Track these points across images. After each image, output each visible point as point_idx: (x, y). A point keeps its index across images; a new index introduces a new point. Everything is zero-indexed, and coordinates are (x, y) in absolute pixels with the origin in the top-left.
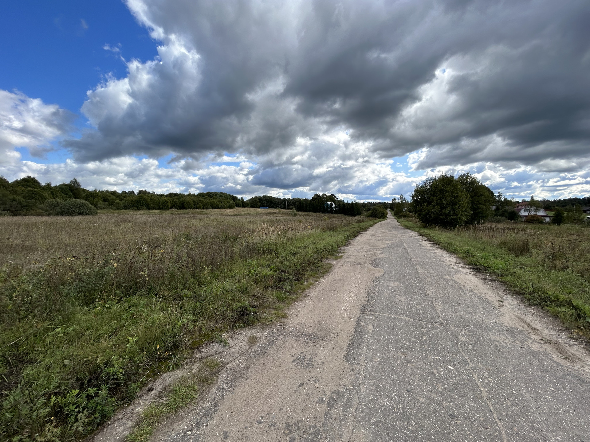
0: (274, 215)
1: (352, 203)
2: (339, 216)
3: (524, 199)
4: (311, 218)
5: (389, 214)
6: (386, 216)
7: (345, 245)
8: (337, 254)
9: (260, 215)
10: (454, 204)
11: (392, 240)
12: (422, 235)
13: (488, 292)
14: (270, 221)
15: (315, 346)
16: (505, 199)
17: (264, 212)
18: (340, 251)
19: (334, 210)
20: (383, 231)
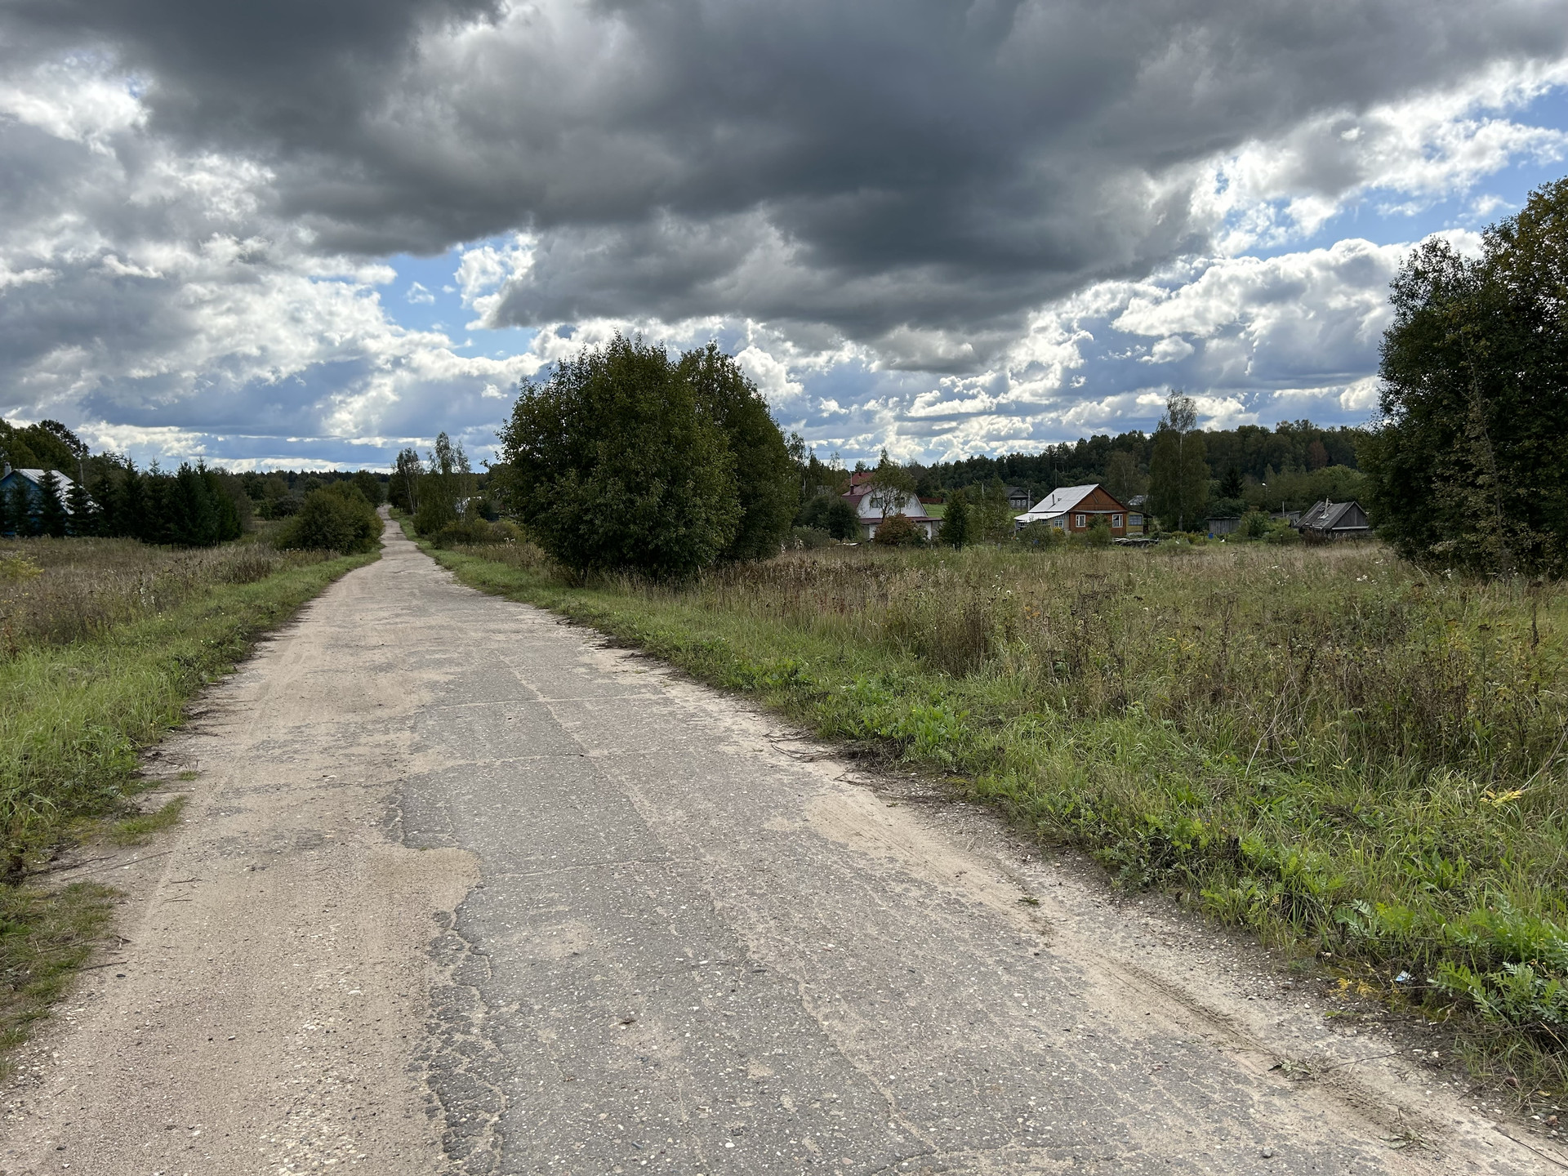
1: (185, 473)
3: (860, 460)
5: (392, 531)
6: (376, 542)
7: (183, 722)
11: (450, 661)
12: (574, 619)
13: (961, 863)
16: (813, 461)
19: (71, 512)
20: (386, 614)
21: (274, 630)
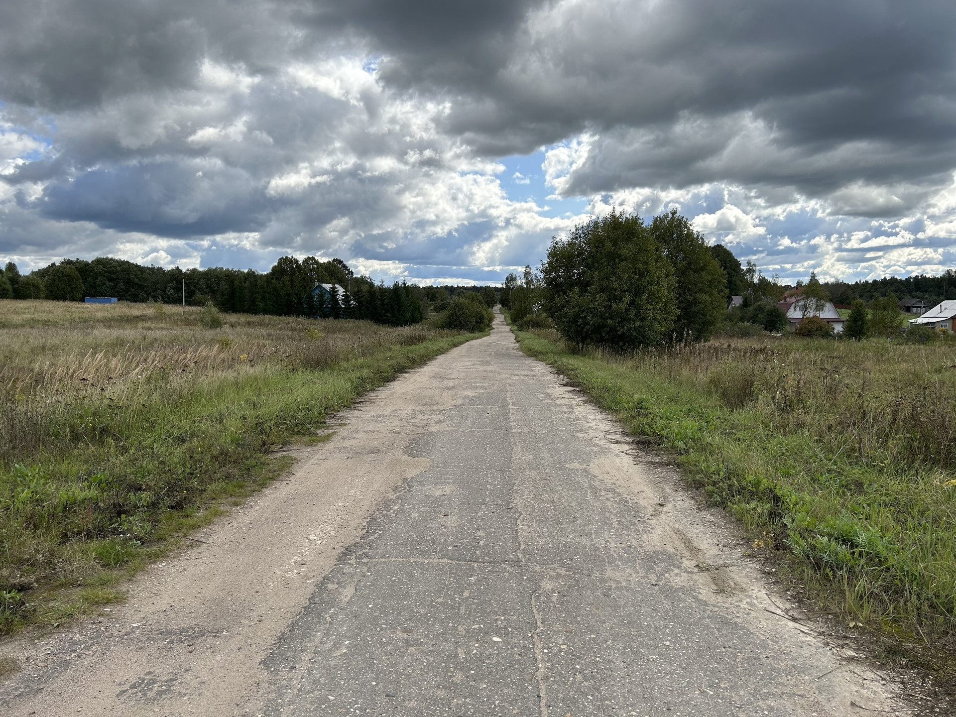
0: (140, 325)
1: (396, 286)
2: (359, 327)
3: (801, 279)
4: (264, 332)
5: (499, 318)
6: (488, 325)
7: (352, 405)
8: (319, 431)
9: (87, 323)
10: (638, 293)
11: (482, 388)
12: (560, 371)
13: (645, 489)
14: (120, 343)
15: (191, 652)
16: (763, 280)
17: (100, 315)
18: (329, 421)
19: (343, 306)
20: (468, 364)
21: (412, 369)
